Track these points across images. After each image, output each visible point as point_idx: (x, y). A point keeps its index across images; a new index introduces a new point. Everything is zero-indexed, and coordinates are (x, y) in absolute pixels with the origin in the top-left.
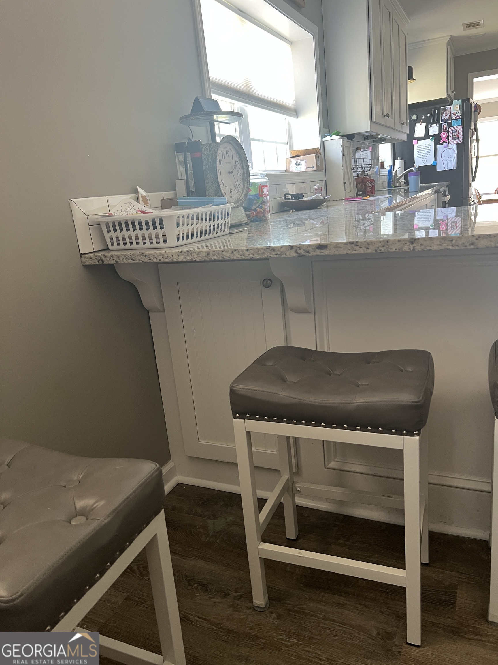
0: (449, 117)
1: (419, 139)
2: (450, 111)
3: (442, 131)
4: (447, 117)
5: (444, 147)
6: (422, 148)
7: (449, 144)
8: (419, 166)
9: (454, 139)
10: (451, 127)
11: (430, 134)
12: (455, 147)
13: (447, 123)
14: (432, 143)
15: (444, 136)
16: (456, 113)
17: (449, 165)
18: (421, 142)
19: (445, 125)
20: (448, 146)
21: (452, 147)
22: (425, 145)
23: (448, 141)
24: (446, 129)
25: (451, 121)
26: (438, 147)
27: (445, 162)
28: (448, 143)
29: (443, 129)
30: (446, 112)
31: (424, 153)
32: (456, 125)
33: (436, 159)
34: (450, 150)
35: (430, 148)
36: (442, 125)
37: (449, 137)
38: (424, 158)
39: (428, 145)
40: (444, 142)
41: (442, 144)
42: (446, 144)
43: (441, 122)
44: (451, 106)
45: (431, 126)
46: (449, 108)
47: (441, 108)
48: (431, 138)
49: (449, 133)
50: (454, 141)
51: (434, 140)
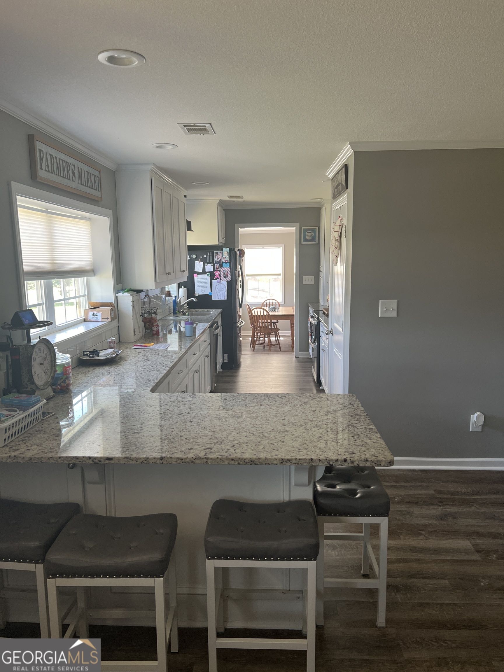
0: (221, 260)
1: (199, 273)
2: (221, 255)
3: (216, 270)
4: (219, 259)
5: (218, 282)
6: (201, 281)
7: (221, 280)
8: (199, 294)
9: (225, 277)
10: (222, 268)
11: (206, 271)
12: (226, 283)
13: (219, 264)
14: (208, 278)
15: (217, 274)
16: (226, 258)
17: (221, 296)
18: (200, 276)
19: (217, 266)
20: (220, 282)
21: (223, 283)
22: (203, 279)
23: (220, 278)
24: (218, 269)
25: (222, 263)
26: (213, 281)
27: (219, 294)
28: (220, 280)
29: (216, 268)
30: (218, 255)
31: (203, 285)
32: (225, 266)
33: (211, 291)
34: (222, 285)
35: (207, 282)
36: (216, 265)
37: (221, 275)
38: (203, 288)
39: (205, 279)
40: (217, 278)
41: (216, 279)
42: (218, 280)
43: (214, 263)
44: (222, 252)
45: (207, 265)
46: (220, 253)
47: (214, 252)
48: (207, 274)
49: (221, 272)
50: (224, 278)
51: (210, 276)
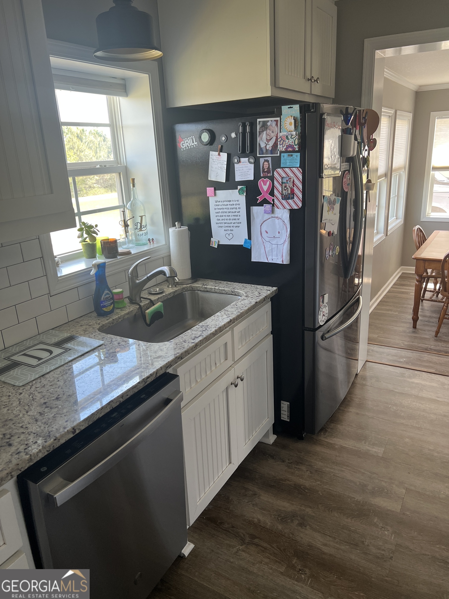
1: (218, 186)
3: (262, 175)
5: (265, 212)
7: (275, 207)
8: (221, 243)
10: (279, 170)
11: (238, 179)
12: (286, 216)
13: (270, 159)
15: (265, 188)
16: (287, 137)
18: (222, 194)
19: (266, 163)
20: (273, 212)
21: (280, 216)
23: (273, 200)
26: (255, 209)
28: (273, 205)
30: (268, 131)
31: (228, 218)
32: (288, 164)
33: (250, 237)
34: (277, 221)
35: (238, 210)
37: (276, 192)
39: (235, 203)
40: (265, 202)
41: (261, 204)
42: (268, 207)
43: (258, 155)
45: (239, 162)
46: (274, 124)
47: (258, 120)
48: (239, 187)
49: (275, 182)
51: (245, 194)
